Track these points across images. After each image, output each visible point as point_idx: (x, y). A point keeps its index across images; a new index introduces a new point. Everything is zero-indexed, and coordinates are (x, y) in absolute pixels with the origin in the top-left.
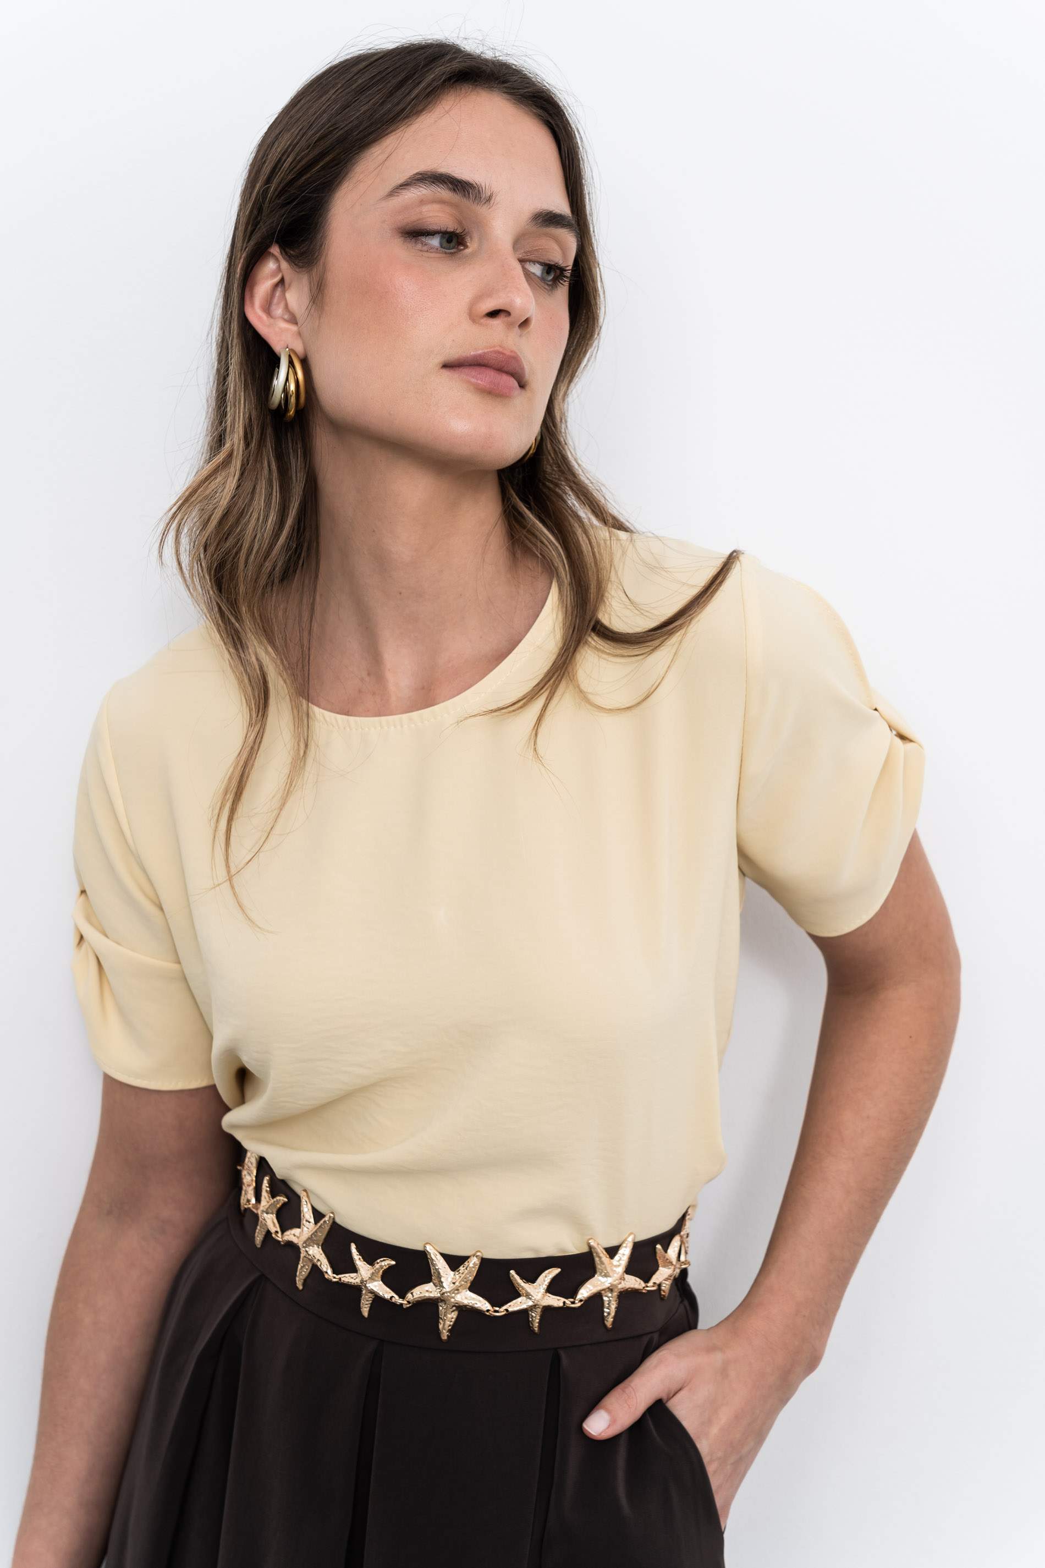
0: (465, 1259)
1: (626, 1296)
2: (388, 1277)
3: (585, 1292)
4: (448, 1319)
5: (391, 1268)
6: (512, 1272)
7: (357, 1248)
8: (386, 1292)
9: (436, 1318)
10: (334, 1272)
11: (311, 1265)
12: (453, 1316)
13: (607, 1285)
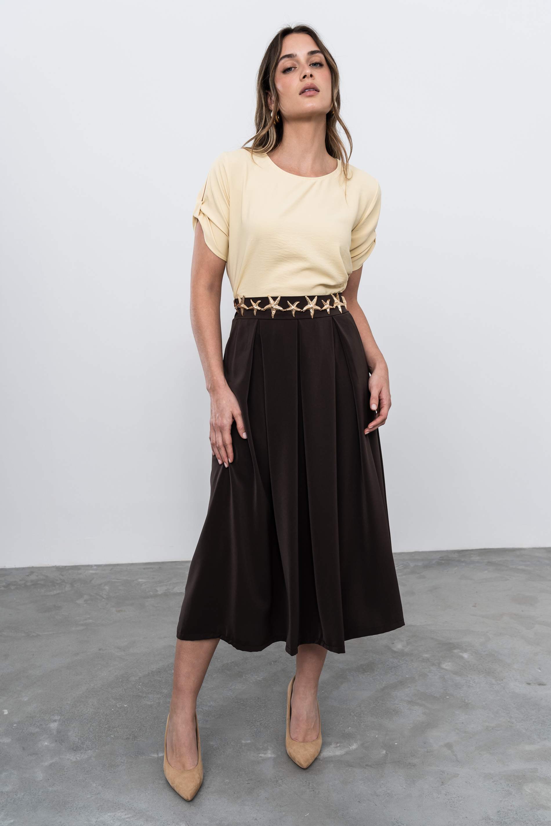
0: (277, 297)
1: (316, 311)
2: (259, 305)
3: (305, 309)
4: (274, 312)
5: (260, 303)
6: (288, 301)
7: (252, 300)
8: (259, 308)
9: (271, 313)
10: (248, 308)
11: (243, 309)
12: (275, 312)
13: (311, 307)
